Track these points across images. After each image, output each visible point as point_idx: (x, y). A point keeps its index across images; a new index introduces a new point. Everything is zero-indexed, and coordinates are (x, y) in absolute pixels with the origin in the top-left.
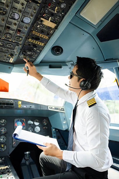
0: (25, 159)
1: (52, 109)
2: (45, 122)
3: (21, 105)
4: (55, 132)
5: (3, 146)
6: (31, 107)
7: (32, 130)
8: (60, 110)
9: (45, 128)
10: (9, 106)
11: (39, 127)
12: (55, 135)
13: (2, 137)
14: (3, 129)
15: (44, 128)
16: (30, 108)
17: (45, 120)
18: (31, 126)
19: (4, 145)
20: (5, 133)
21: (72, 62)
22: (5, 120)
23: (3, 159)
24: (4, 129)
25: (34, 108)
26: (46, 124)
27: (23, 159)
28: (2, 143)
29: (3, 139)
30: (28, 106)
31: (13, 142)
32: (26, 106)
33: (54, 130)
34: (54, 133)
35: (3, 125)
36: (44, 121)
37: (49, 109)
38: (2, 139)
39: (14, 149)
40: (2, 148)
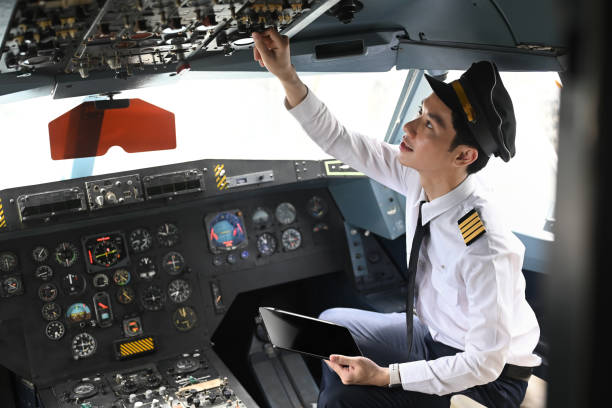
0: (259, 339)
1: (343, 170)
2: (315, 208)
3: (225, 178)
4: (359, 239)
5: (184, 314)
6: (261, 178)
7: (274, 246)
9: (321, 231)
10: (185, 191)
11: (298, 229)
12: (362, 252)
13: (177, 284)
14: (173, 257)
15: (316, 229)
16: (258, 184)
17: (315, 198)
18: (268, 231)
19: (186, 311)
20: (183, 272)
21: (402, 33)
22: (173, 226)
23: (198, 355)
24: (178, 258)
25: (273, 179)
26: (321, 213)
27: (254, 339)
28: (180, 306)
29: (181, 290)
30: (252, 178)
31: (214, 298)
32: (245, 180)
33: (354, 232)
34: (356, 244)
35: (170, 243)
36: (313, 205)
37: (329, 173)
38: (177, 293)
39: (220, 318)
40: (184, 319)
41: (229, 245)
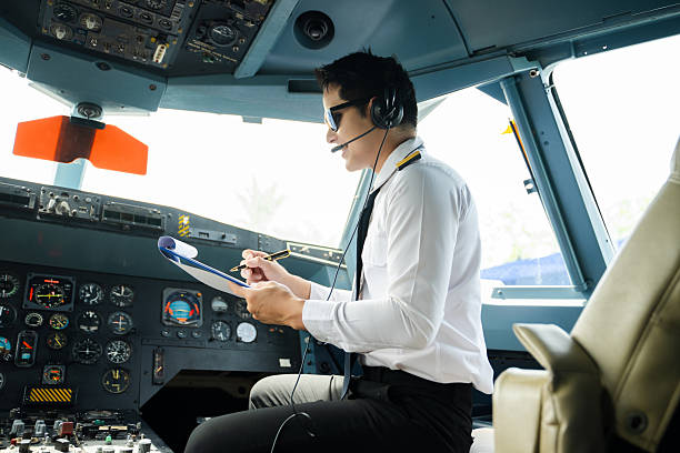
1: (302, 253)
3: (188, 227)
4: (312, 347)
5: (117, 377)
6: (223, 237)
7: (228, 335)
8: (330, 259)
9: (277, 332)
10: (146, 225)
13: (118, 345)
14: (121, 318)
15: (272, 330)
16: (220, 243)
18: (225, 319)
19: (120, 374)
20: (128, 334)
22: (128, 290)
24: (125, 320)
28: (117, 367)
29: (121, 351)
30: (214, 235)
31: (154, 367)
32: (208, 235)
33: (308, 339)
34: (308, 352)
35: (122, 304)
37: (291, 253)
38: (116, 353)
39: (156, 389)
40: (115, 381)
41: (182, 320)
